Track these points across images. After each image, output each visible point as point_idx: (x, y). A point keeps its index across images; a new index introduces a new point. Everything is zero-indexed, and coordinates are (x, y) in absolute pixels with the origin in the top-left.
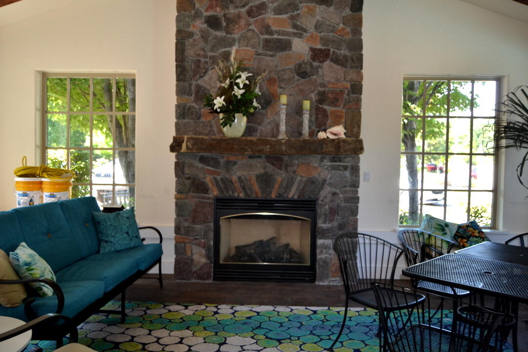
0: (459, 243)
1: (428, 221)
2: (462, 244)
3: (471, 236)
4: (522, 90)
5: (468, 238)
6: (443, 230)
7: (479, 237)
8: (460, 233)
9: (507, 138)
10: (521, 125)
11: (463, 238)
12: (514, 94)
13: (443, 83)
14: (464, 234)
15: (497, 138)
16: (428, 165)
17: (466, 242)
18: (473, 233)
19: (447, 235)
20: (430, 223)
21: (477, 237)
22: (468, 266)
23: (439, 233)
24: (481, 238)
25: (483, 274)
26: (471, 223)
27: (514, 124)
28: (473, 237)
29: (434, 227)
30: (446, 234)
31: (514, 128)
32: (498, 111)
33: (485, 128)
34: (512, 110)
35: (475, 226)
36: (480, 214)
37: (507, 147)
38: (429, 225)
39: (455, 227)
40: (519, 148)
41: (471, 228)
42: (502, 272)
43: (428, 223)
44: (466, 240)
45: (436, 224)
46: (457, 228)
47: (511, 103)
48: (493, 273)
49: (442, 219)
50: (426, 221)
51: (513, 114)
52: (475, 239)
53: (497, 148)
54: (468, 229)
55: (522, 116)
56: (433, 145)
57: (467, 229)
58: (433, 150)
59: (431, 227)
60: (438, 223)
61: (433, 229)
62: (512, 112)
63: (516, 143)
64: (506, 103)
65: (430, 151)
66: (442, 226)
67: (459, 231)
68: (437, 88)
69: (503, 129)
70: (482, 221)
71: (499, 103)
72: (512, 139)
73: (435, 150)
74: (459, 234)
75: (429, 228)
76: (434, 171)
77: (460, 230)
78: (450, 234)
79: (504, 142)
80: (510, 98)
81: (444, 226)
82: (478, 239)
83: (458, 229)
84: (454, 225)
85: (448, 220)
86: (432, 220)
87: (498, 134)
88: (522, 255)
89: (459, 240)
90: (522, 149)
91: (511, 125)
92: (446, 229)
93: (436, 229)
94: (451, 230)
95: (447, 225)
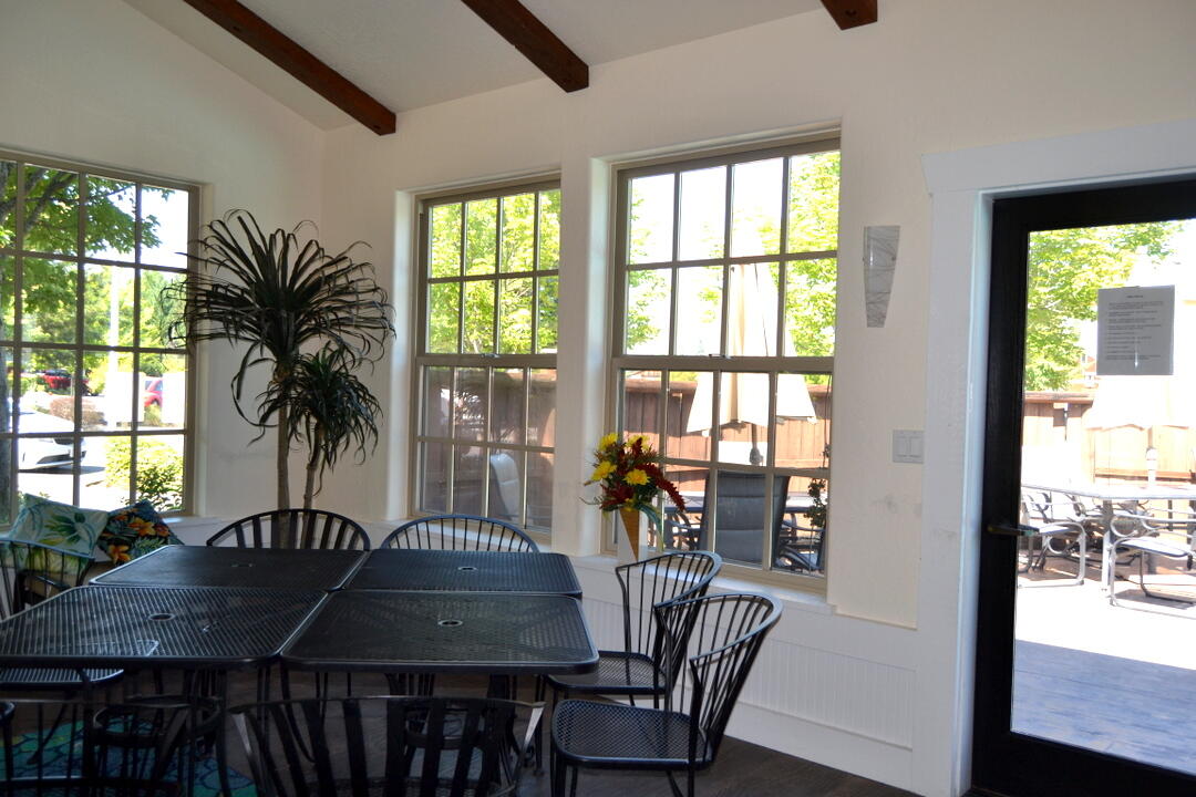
0: (110, 555)
1: (32, 513)
2: (117, 558)
3: (138, 536)
4: (240, 218)
5: (131, 542)
6: (72, 530)
7: (155, 537)
8: (112, 533)
9: (212, 317)
10: (239, 292)
11: (118, 543)
12: (223, 224)
13: (73, 176)
14: (120, 533)
15: (192, 317)
16: (50, 374)
17: (126, 552)
18: (142, 528)
19: (80, 542)
20: (37, 516)
21: (150, 537)
22: (119, 610)
23: (61, 538)
24: (161, 538)
25: (150, 622)
26: (138, 506)
27: (226, 288)
28: (143, 538)
29: (47, 526)
30: (77, 538)
31: (224, 297)
32: (192, 256)
33: (165, 292)
34: (222, 259)
35: (148, 513)
36: (160, 484)
37: (212, 336)
38: (35, 523)
39: (101, 519)
40: (233, 340)
41: (137, 519)
42: (198, 609)
43: (33, 519)
44: (126, 548)
45: (53, 516)
46: (106, 520)
47: (219, 243)
48: (173, 616)
49: (70, 503)
50: (28, 513)
51: (222, 268)
52: (147, 542)
53: (193, 337)
54: (132, 521)
55: (240, 273)
56: (59, 327)
57: (129, 520)
58: (59, 339)
59: (41, 526)
60: (58, 514)
61: (47, 531)
62: (221, 264)
63: (227, 328)
64: (208, 242)
65: (51, 339)
66: (67, 521)
67: (111, 529)
68: (56, 187)
69: (204, 298)
70: (165, 499)
71: (195, 240)
72: (220, 320)
73: (65, 339)
74: (110, 537)
75: (34, 529)
76: (65, 389)
77: (113, 525)
78: (87, 538)
79: (206, 326)
80: (216, 232)
81: (73, 520)
82: (153, 541)
83: (109, 524)
84: (99, 513)
85: (83, 505)
86: (42, 508)
87: (192, 309)
88: (236, 566)
89: (111, 548)
90: (240, 342)
91: (220, 290)
92: (79, 526)
93: (52, 528)
94: (90, 527)
95: (81, 516)
